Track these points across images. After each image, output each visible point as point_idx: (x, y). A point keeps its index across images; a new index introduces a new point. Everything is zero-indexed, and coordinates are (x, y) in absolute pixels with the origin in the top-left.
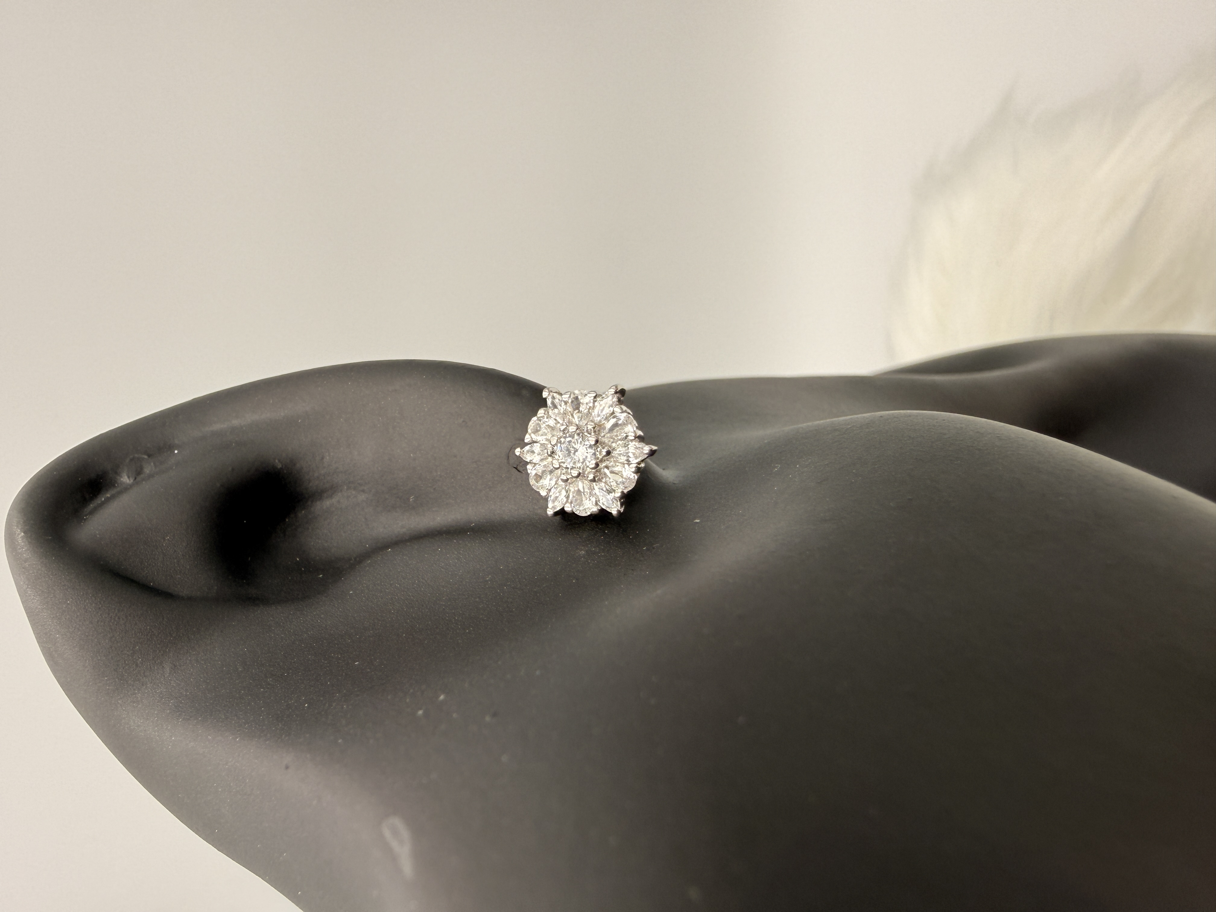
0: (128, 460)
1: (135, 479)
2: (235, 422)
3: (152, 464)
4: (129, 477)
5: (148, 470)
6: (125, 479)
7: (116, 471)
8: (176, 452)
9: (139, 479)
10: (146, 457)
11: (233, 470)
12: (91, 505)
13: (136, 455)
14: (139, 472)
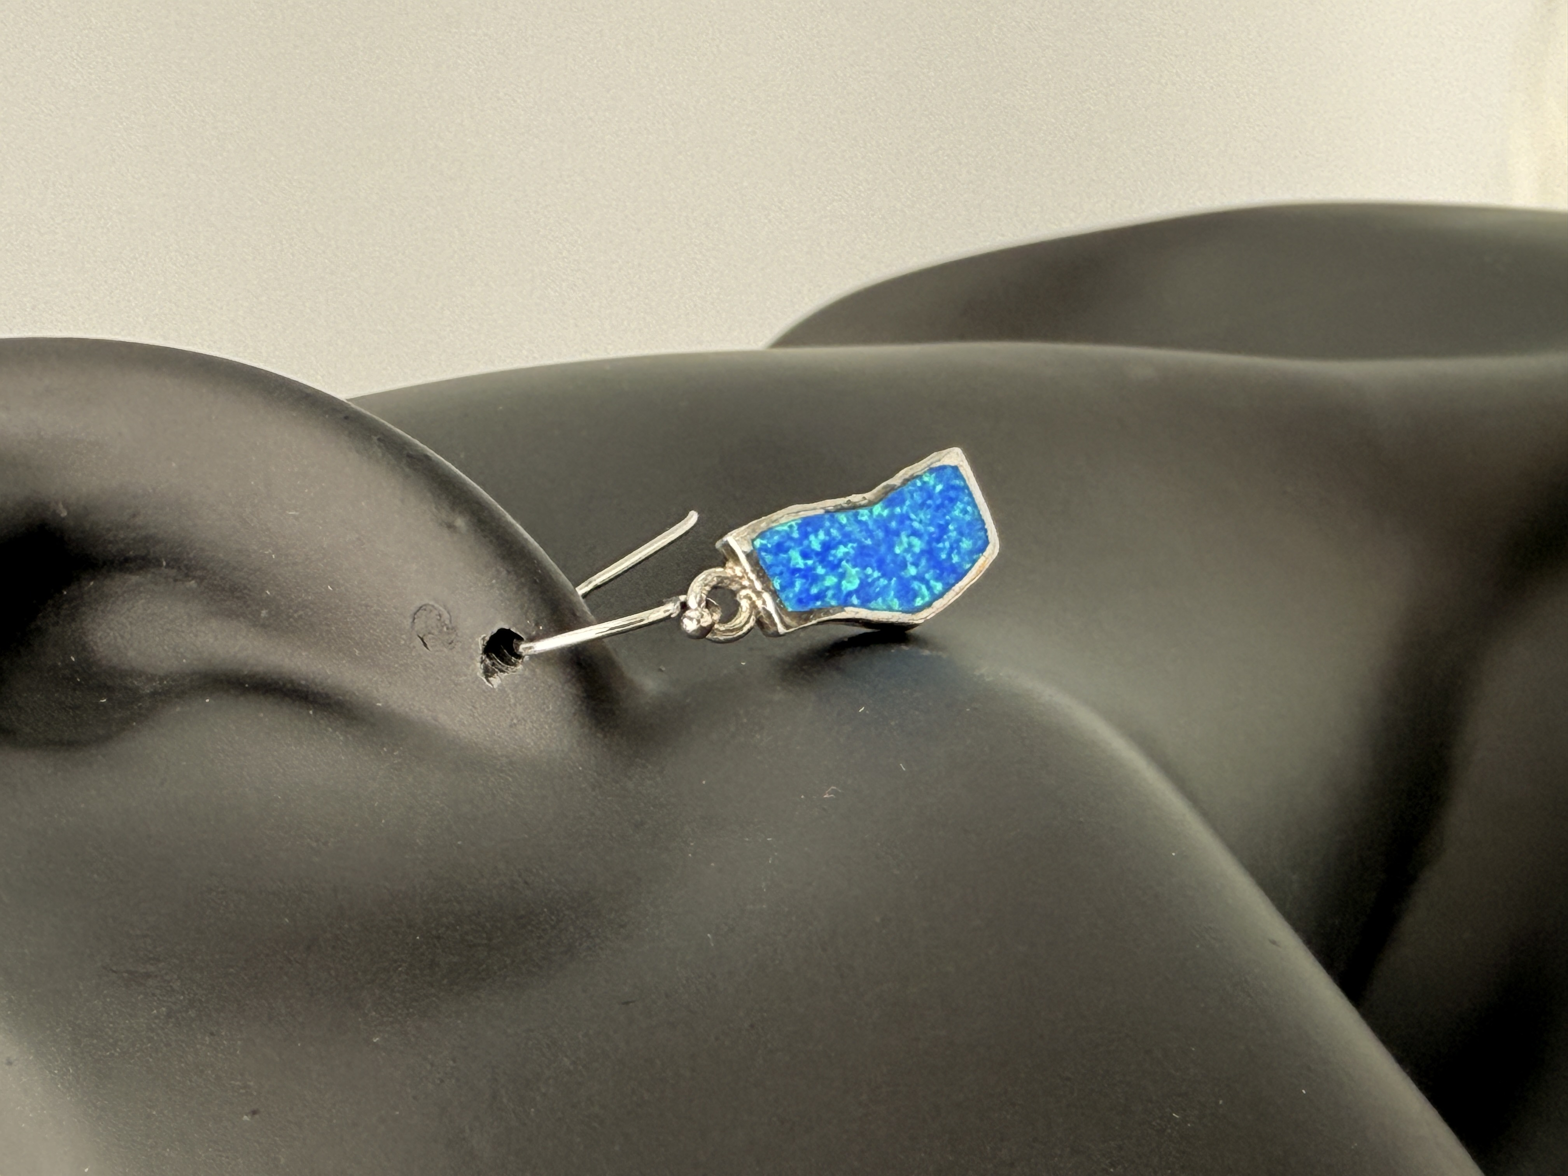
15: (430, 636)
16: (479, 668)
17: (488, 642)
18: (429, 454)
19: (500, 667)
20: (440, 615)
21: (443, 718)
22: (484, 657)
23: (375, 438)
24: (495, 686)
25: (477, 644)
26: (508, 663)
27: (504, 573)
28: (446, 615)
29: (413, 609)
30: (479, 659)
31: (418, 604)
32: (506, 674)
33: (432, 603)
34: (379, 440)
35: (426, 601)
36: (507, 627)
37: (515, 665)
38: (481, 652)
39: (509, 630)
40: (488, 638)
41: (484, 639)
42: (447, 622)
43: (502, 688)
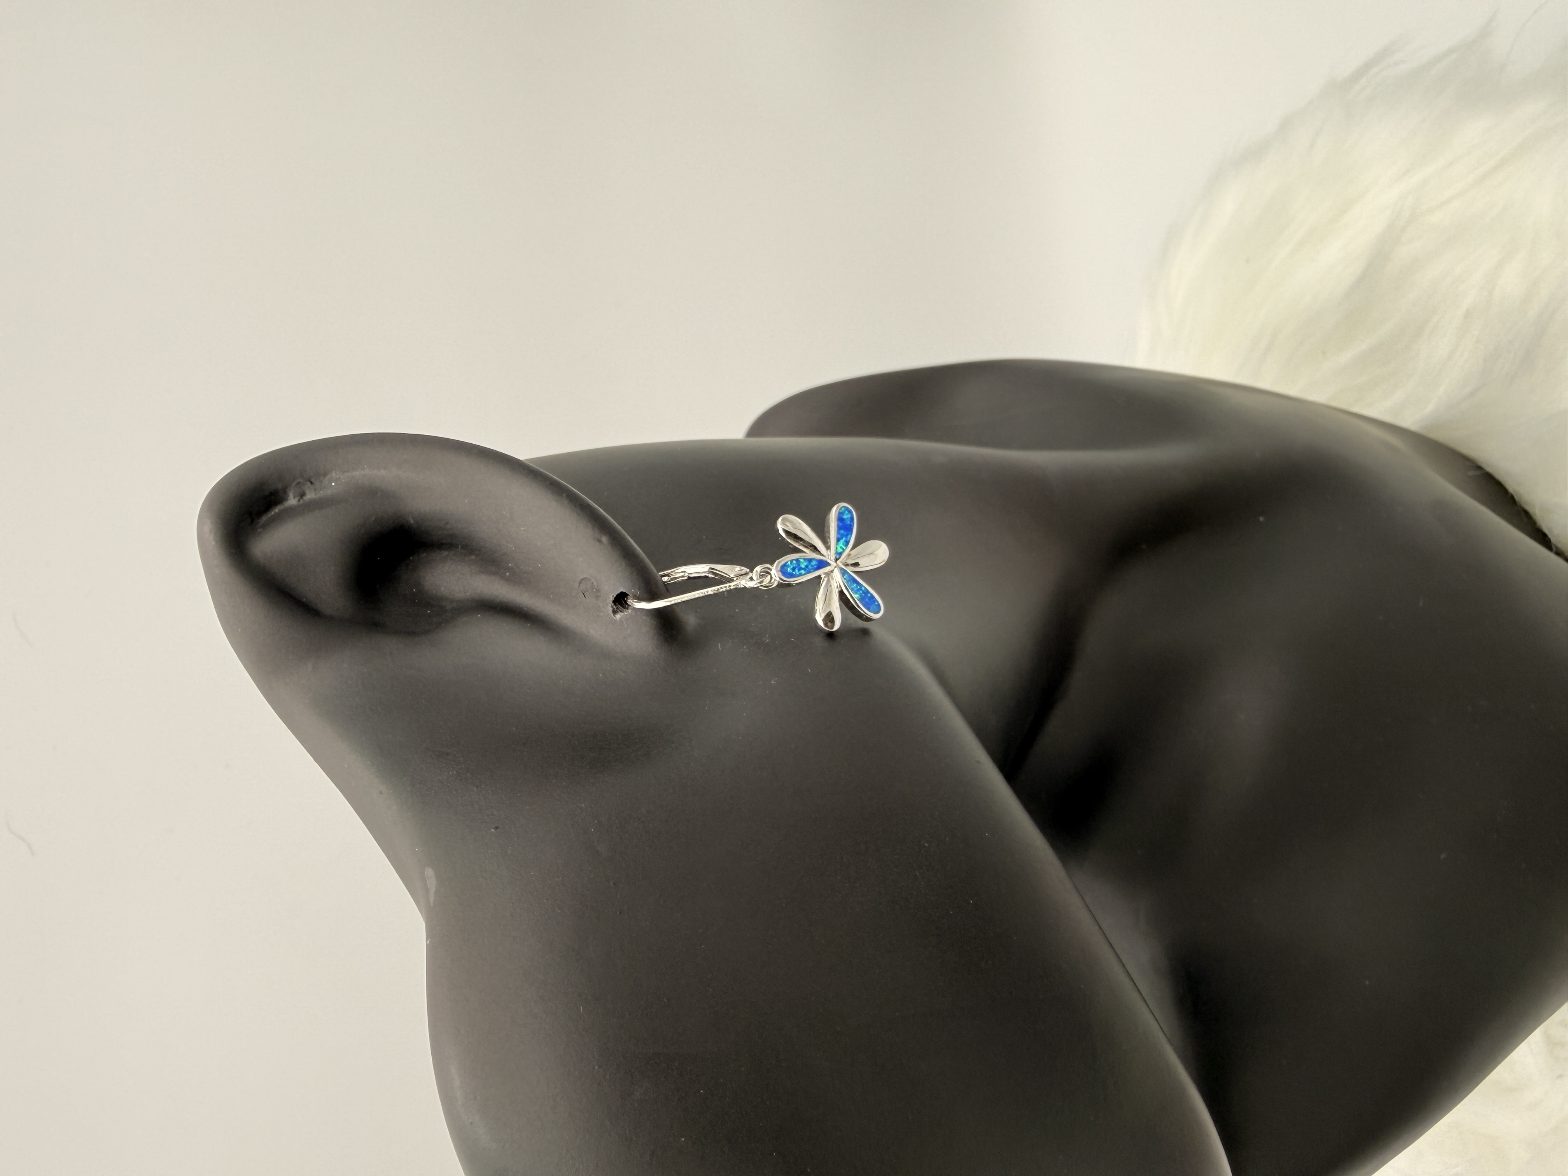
0: (294, 484)
1: (299, 500)
2: (383, 472)
3: (313, 491)
4: (294, 497)
5: (310, 495)
6: (292, 501)
7: (285, 491)
8: (333, 484)
9: (302, 502)
10: (309, 483)
11: (376, 520)
12: (263, 517)
13: (301, 480)
14: (302, 495)
15: (587, 593)
16: (610, 609)
17: (615, 598)
18: (590, 504)
19: (620, 609)
20: (592, 583)
21: (592, 632)
22: (613, 605)
23: (564, 495)
24: (618, 618)
25: (610, 598)
26: (624, 608)
27: (624, 565)
28: (595, 584)
29: (579, 579)
30: (610, 605)
31: (582, 577)
32: (622, 614)
33: (588, 577)
34: (567, 496)
35: (586, 577)
36: (624, 591)
37: (627, 609)
38: (611, 602)
39: (626, 593)
40: (615, 596)
41: (613, 596)
42: (596, 587)
43: (621, 620)
